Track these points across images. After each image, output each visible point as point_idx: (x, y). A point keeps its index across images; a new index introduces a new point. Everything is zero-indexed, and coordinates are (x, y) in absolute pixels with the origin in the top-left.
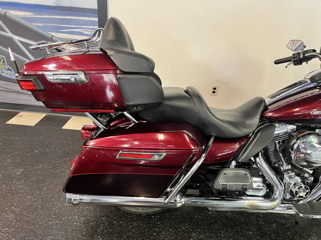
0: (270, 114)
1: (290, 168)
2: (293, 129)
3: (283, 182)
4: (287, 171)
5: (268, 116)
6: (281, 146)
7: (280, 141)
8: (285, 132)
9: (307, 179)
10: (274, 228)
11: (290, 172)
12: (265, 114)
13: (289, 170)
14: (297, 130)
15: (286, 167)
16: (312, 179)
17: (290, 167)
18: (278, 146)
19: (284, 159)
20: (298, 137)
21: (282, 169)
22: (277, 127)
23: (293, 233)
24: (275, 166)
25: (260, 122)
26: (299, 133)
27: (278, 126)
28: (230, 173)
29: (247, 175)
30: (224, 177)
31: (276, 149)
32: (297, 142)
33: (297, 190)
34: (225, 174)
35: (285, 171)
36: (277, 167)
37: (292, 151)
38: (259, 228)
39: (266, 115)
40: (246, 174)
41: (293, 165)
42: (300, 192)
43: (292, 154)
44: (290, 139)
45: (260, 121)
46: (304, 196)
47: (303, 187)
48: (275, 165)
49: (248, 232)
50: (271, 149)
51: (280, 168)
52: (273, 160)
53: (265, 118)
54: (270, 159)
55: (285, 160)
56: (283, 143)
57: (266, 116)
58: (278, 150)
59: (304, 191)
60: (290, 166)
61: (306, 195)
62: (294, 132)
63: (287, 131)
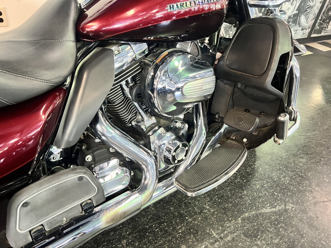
0: (94, 26)
1: (155, 122)
2: (144, 52)
3: (151, 150)
4: (151, 128)
5: (91, 32)
6: (132, 89)
7: (127, 80)
8: (132, 61)
9: (180, 129)
10: (153, 211)
11: (157, 128)
12: (83, 29)
13: (154, 125)
14: (150, 51)
15: (148, 122)
16: (187, 126)
17: (153, 120)
18: (127, 90)
19: (141, 108)
20: (157, 64)
21: (143, 127)
22: (116, 52)
23: (176, 205)
24: (132, 125)
25: (78, 50)
26: (154, 56)
27: (118, 51)
28: (41, 195)
29: (84, 179)
30: (27, 214)
31: (125, 97)
32: (157, 75)
33: (174, 154)
34: (26, 205)
35: (148, 129)
36: (135, 126)
37: (153, 93)
38: (133, 225)
39: (87, 29)
40: (81, 179)
41: (157, 116)
42: (178, 155)
43: (154, 97)
44: (143, 71)
45: (79, 45)
46: (184, 158)
47: (181, 146)
48: (131, 123)
49: (120, 243)
50: (118, 100)
51: (140, 126)
52: (126, 116)
53: (87, 36)
54: (121, 117)
55: (143, 110)
56: (134, 83)
57: (88, 32)
58: (130, 98)
59: (182, 151)
60: (153, 118)
61: (185, 156)
62: (146, 56)
63: (136, 57)
